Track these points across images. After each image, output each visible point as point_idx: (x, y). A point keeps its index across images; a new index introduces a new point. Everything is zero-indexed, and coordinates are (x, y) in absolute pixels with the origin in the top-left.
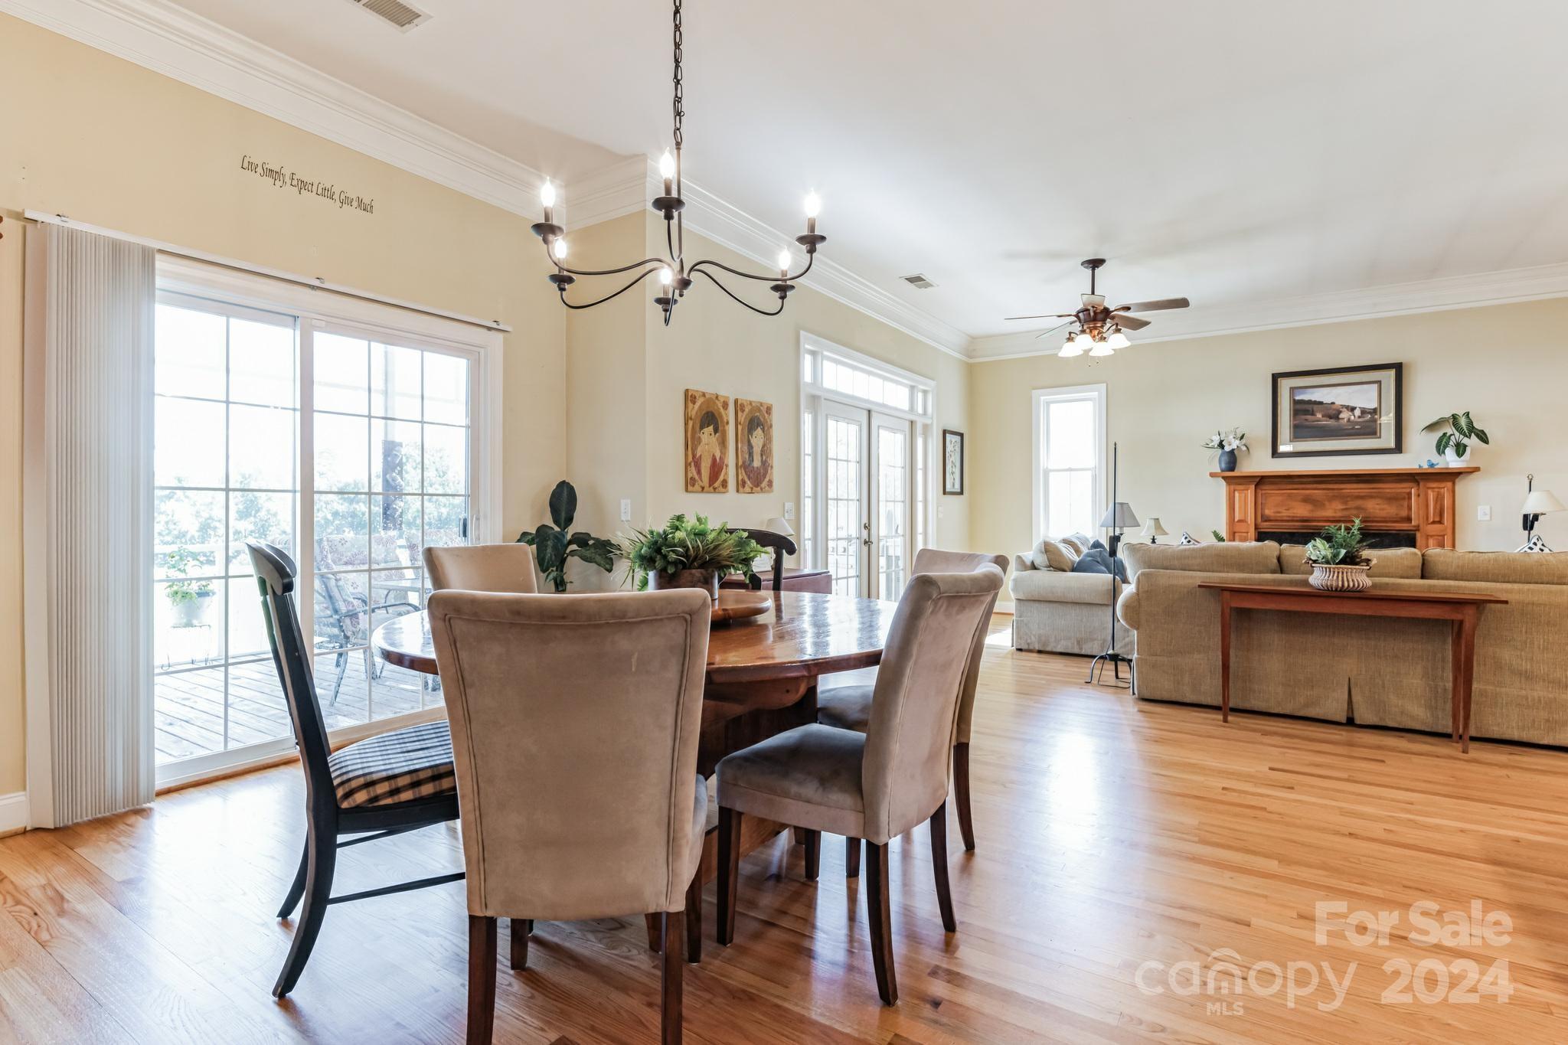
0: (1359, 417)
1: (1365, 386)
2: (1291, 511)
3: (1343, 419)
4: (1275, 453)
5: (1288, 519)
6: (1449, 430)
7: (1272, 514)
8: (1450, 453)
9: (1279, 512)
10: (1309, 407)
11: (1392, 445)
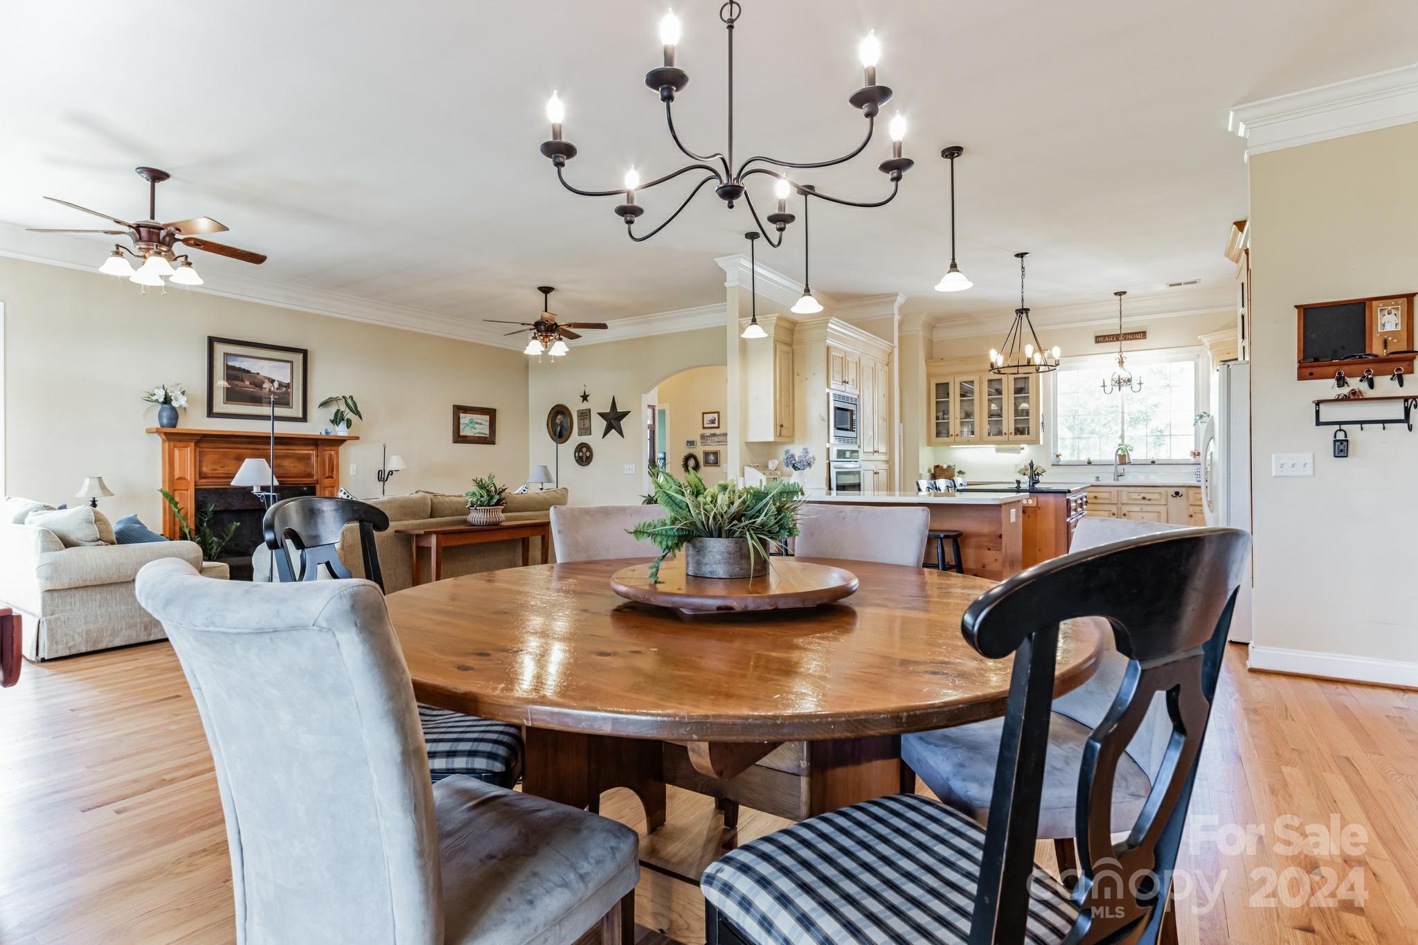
0: (277, 389)
1: (282, 364)
2: (226, 469)
3: (265, 388)
4: (211, 413)
5: (225, 476)
6: (343, 407)
7: (210, 472)
8: (343, 425)
9: (216, 470)
10: (239, 374)
11: (300, 415)
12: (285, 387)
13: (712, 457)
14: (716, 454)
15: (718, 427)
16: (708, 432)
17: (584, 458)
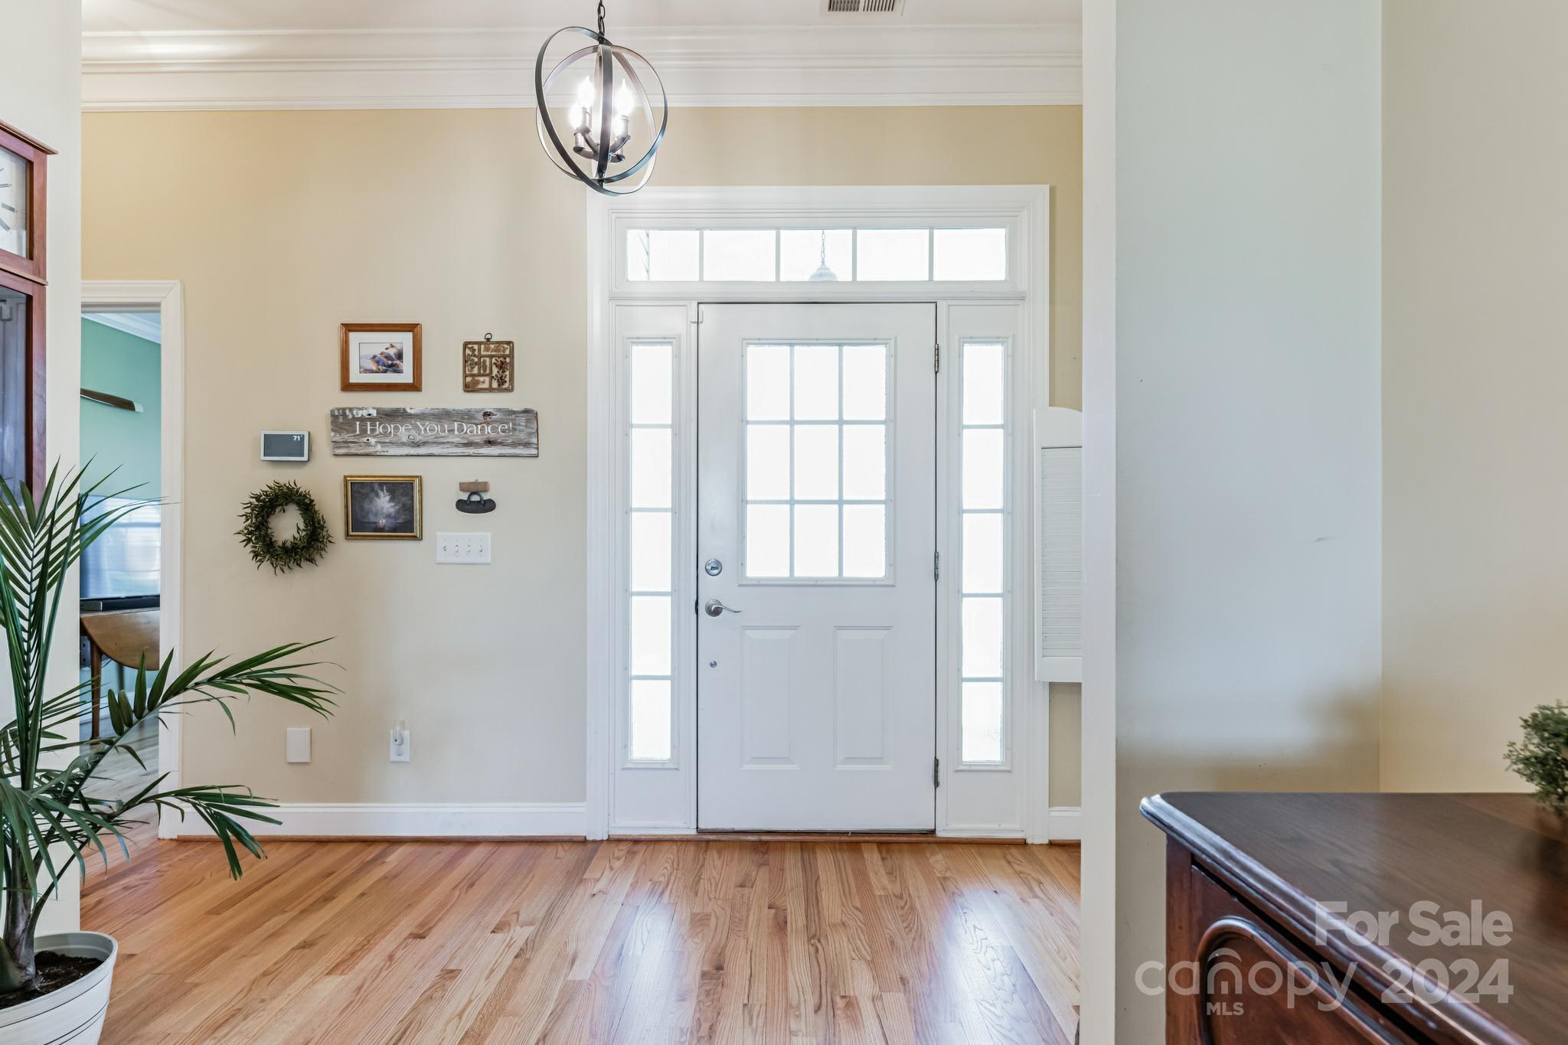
13: (384, 504)
14: (404, 490)
15: (415, 387)
16: (368, 404)
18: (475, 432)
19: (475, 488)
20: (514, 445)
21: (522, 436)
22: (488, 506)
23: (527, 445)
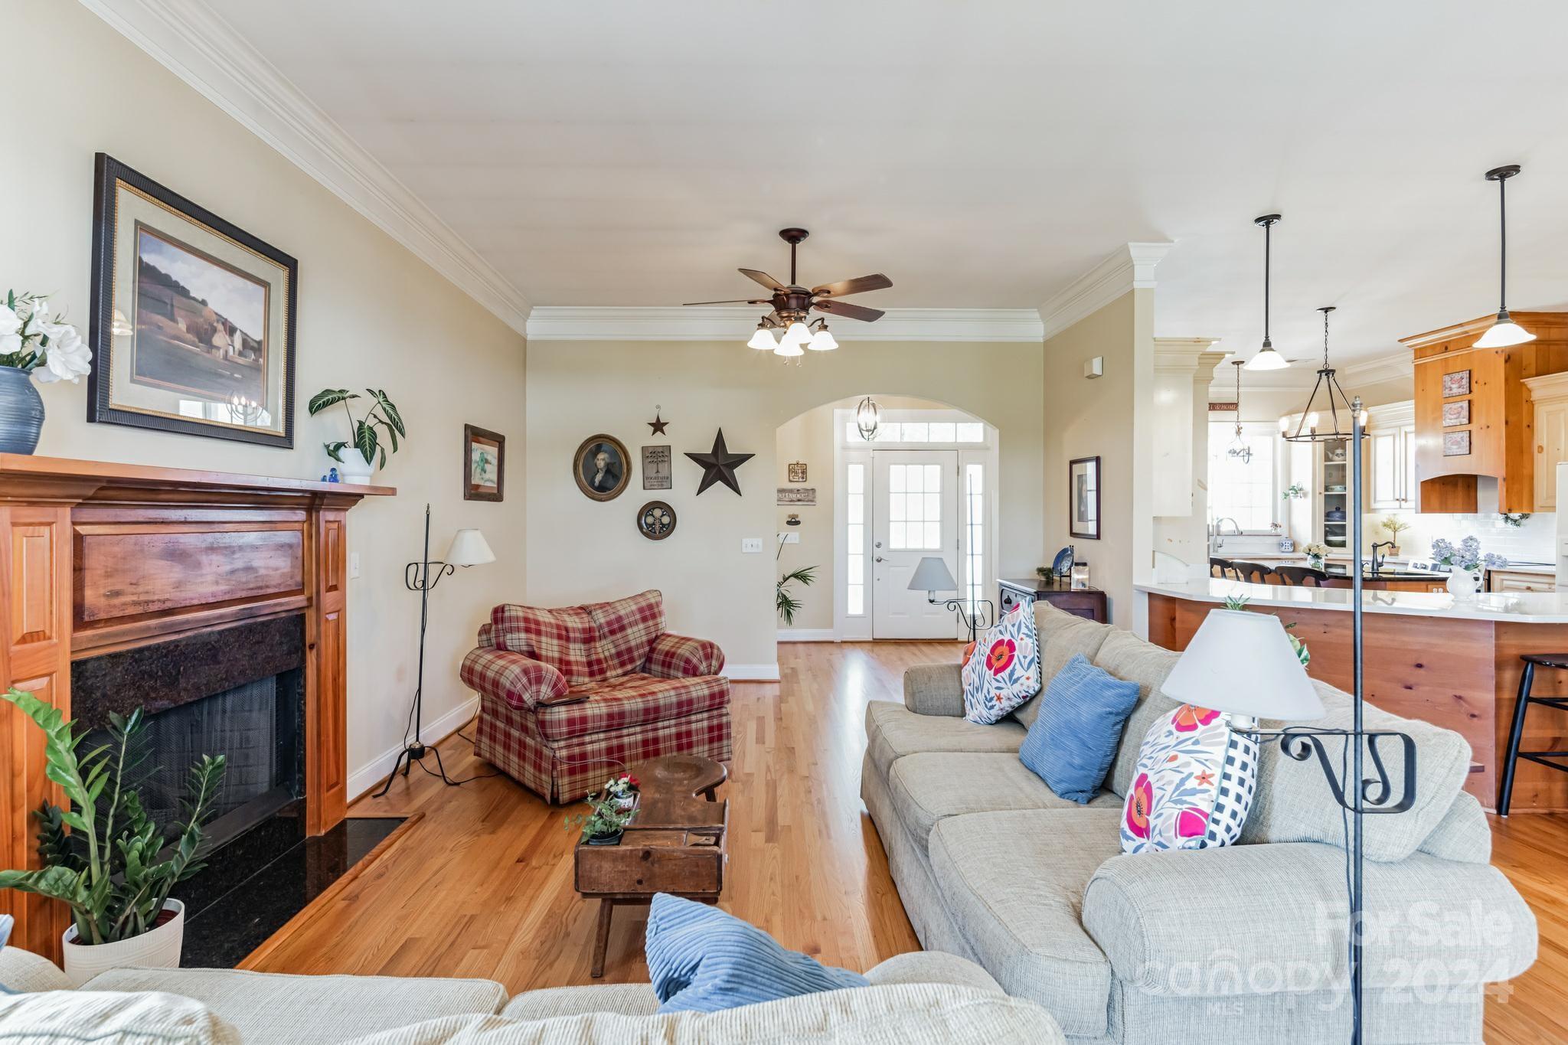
0: (239, 351)
1: (250, 285)
3: (218, 348)
4: (99, 412)
10: (165, 292)
11: (279, 428)
12: (252, 348)
17: (657, 527)
18: (794, 496)
19: (794, 516)
20: (808, 501)
21: (810, 498)
22: (798, 523)
23: (812, 501)
